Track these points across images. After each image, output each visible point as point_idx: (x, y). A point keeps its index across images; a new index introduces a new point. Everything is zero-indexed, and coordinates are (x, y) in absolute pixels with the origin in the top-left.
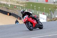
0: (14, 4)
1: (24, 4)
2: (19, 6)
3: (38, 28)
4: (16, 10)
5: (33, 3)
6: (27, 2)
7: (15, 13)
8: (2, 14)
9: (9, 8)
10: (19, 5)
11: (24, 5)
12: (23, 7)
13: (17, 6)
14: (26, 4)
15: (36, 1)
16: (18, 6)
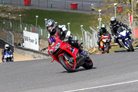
1: (18, 13)
2: (7, 19)
3: (81, 67)
5: (42, 11)
6: (26, 10)
10: (7, 16)
11: (19, 17)
13: (2, 19)
14: (25, 15)
15: (47, 7)
16: (5, 18)
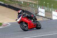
0: (27, 1)
4: (29, 7)
7: (28, 10)
8: (15, 11)
9: (22, 5)
11: (37, 2)
12: (36, 4)
13: (30, 3)
14: (39, 2)
